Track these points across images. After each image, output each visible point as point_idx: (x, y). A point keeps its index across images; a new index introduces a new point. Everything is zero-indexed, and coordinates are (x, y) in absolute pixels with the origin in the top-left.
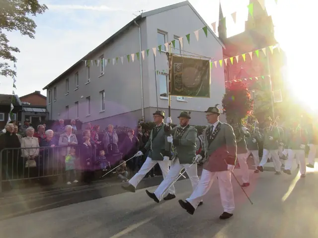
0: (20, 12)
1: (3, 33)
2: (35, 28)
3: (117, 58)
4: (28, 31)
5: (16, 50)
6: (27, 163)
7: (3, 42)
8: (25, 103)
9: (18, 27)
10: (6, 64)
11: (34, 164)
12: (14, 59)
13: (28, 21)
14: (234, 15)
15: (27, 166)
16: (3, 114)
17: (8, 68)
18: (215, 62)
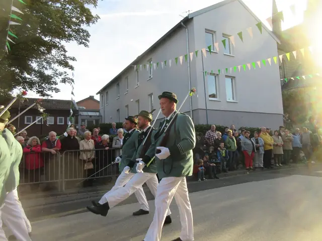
0: (76, 24)
1: (62, 44)
2: (89, 37)
3: (165, 62)
4: (84, 41)
5: (73, 59)
6: (86, 166)
7: (63, 53)
8: (81, 107)
9: (75, 38)
10: (65, 73)
11: (91, 166)
12: (72, 68)
13: (83, 31)
14: (293, 8)
17: (67, 76)
18: (269, 60)
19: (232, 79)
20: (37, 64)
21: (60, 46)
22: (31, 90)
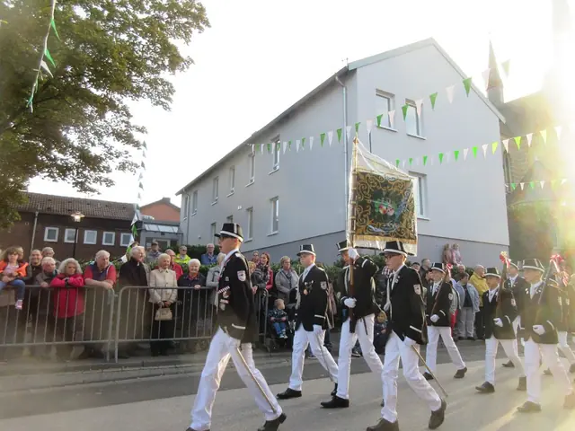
0: (153, 71)
1: (125, 104)
2: (172, 94)
3: (303, 140)
4: (162, 100)
5: (141, 130)
6: (158, 313)
7: (125, 118)
8: (146, 217)
9: (147, 93)
10: (127, 152)
11: (168, 315)
12: (137, 144)
13: (164, 83)
15: (156, 319)
16: (114, 234)
17: (129, 159)
18: (485, 147)
19: (420, 179)
20: (77, 135)
21: (120, 106)
22: (63, 179)
